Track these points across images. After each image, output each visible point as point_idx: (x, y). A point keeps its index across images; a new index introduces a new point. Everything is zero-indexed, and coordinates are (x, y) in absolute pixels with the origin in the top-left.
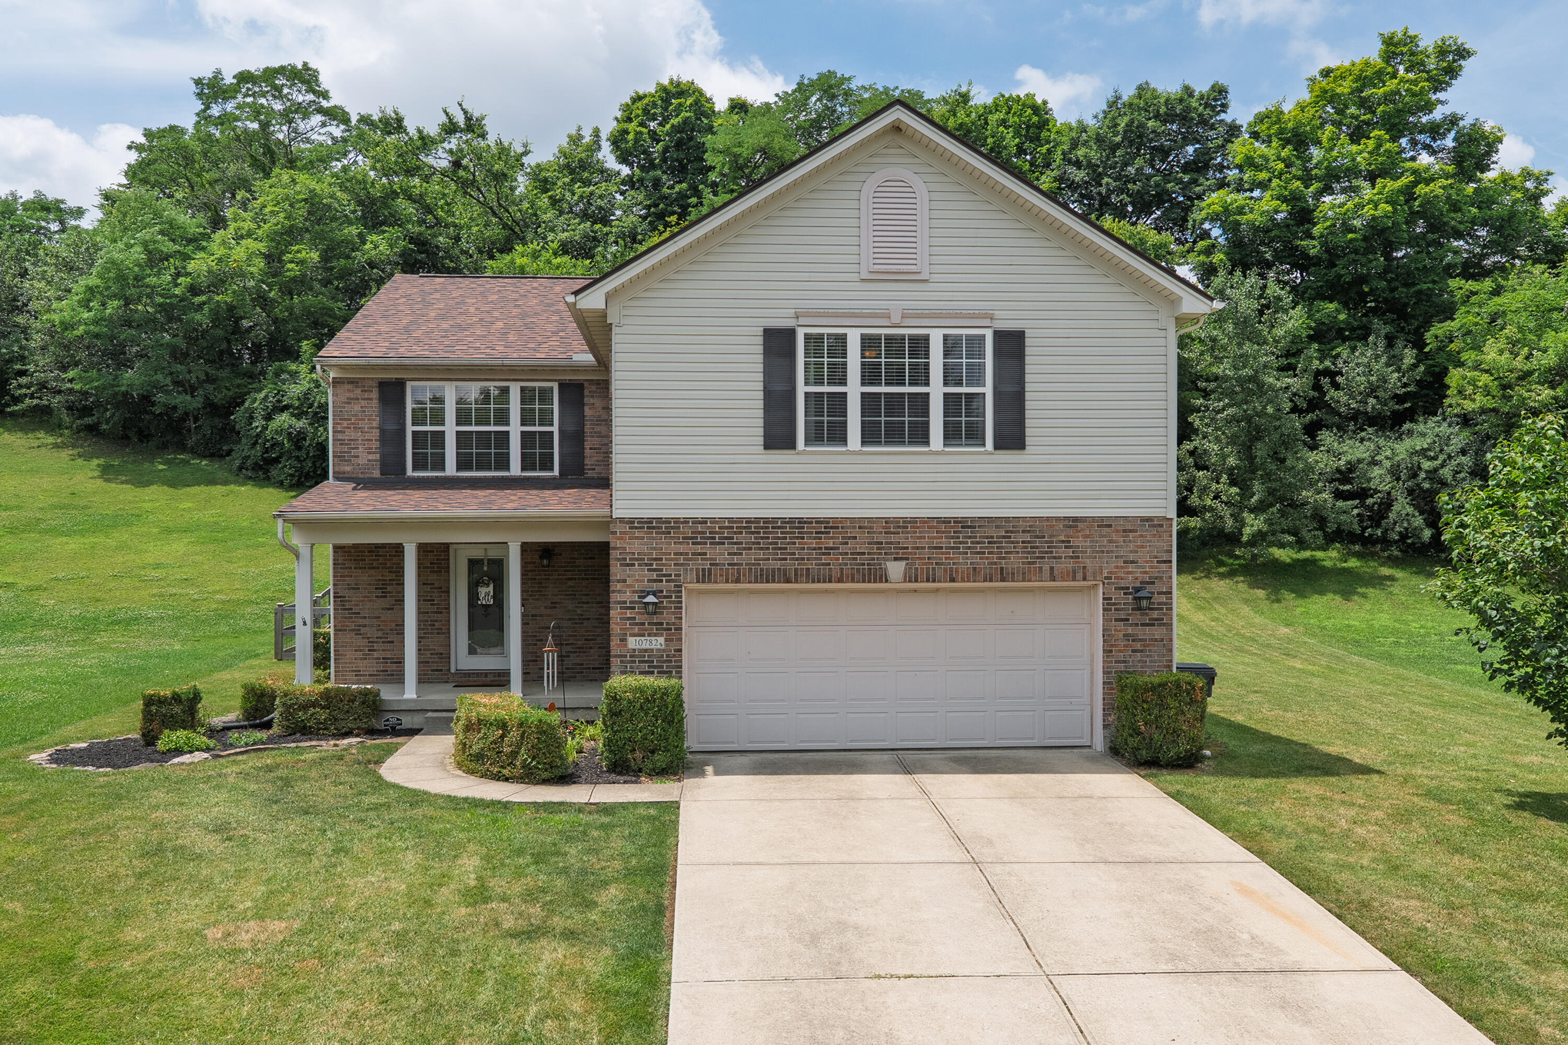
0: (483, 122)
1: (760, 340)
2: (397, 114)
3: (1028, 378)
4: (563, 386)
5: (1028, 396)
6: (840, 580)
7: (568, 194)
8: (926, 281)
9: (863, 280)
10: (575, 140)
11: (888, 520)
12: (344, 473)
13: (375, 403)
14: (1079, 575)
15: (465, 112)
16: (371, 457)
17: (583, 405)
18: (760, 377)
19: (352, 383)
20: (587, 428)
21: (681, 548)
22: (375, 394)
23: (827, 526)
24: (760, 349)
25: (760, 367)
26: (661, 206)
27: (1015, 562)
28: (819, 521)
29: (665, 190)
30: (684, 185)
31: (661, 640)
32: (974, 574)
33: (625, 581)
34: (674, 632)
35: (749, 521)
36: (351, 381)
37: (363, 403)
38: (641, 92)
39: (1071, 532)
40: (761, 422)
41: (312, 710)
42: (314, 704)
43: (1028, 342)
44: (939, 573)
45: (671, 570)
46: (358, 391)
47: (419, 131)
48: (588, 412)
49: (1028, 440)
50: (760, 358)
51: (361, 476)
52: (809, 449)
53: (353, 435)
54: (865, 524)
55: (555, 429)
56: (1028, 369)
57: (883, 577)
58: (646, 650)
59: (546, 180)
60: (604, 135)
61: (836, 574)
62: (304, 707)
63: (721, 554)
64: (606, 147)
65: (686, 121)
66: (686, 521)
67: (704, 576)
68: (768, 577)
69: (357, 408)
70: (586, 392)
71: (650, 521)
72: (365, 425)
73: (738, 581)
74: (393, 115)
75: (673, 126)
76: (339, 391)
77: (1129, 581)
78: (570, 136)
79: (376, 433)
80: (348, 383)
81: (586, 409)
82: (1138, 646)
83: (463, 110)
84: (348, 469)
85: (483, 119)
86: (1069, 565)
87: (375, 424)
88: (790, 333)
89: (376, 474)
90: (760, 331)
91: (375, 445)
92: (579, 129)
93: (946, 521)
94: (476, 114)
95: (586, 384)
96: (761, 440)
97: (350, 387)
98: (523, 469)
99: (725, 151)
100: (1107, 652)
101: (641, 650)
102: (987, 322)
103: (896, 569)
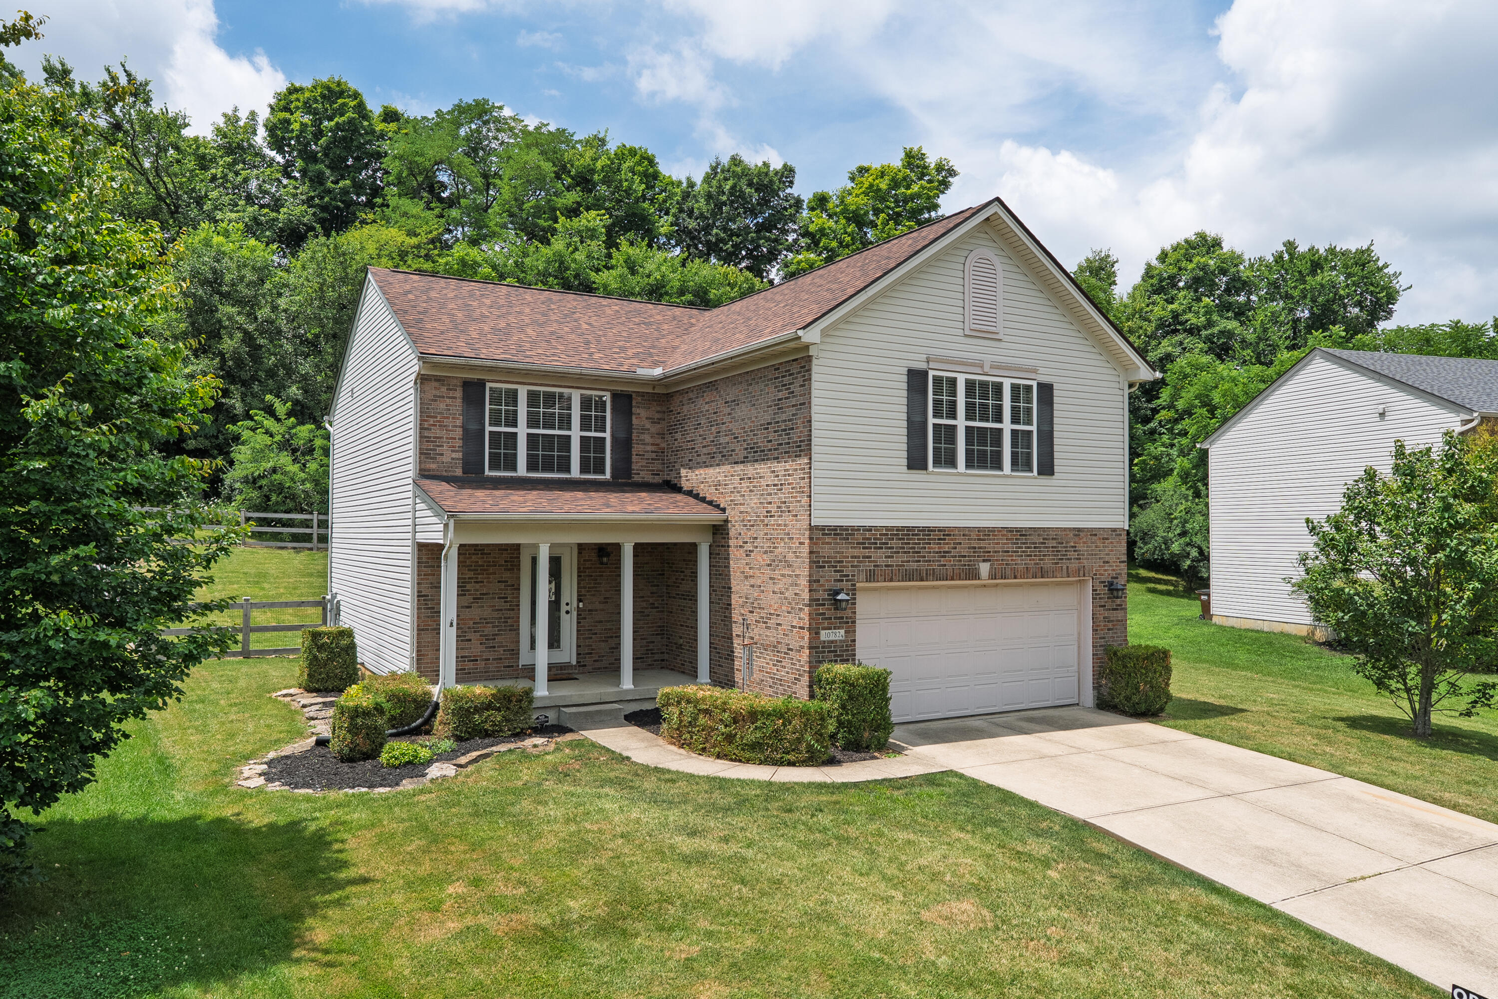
0: (148, 88)
1: (905, 378)
2: (63, 65)
3: (1056, 420)
4: (615, 396)
5: (1056, 434)
6: (952, 579)
7: (231, 176)
8: (1000, 340)
9: (966, 336)
10: (232, 119)
11: (979, 529)
12: (429, 470)
13: (459, 402)
14: (1081, 573)
15: (129, 75)
16: (454, 455)
17: (630, 414)
18: (905, 409)
19: (439, 380)
20: (634, 437)
21: (856, 552)
22: (459, 393)
23: (945, 533)
24: (905, 386)
25: (905, 401)
26: (327, 199)
27: (1048, 563)
28: (940, 530)
29: (329, 185)
30: (348, 182)
31: (842, 632)
32: (1027, 573)
33: (818, 581)
34: (850, 624)
35: (898, 529)
36: (438, 379)
37: (448, 401)
38: (297, 85)
39: (1077, 539)
40: (905, 447)
41: (486, 714)
42: (489, 706)
43: (1056, 393)
44: (1008, 572)
45: (848, 571)
46: (444, 389)
47: (83, 86)
48: (635, 421)
49: (1056, 469)
50: (905, 394)
51: (445, 474)
52: (936, 470)
53: (439, 433)
54: (966, 532)
55: (607, 435)
56: (1056, 413)
57: (975, 575)
58: (832, 642)
59: (203, 157)
60: (261, 120)
61: (950, 573)
62: (477, 710)
63: (880, 556)
64: (262, 132)
65: (351, 121)
66: (858, 528)
67: (871, 577)
68: (909, 576)
69: (442, 406)
70: (634, 404)
71: (835, 528)
72: (448, 422)
73: (891, 580)
74: (59, 66)
75: (337, 123)
76: (427, 388)
77: (1106, 578)
78: (225, 115)
79: (459, 432)
80: (436, 380)
81: (634, 418)
82: (1110, 625)
83: (126, 71)
84: (433, 466)
85: (147, 84)
86: (1074, 565)
87: (459, 423)
88: (925, 374)
89: (459, 472)
90: (905, 370)
91: (459, 443)
92: (236, 110)
93: (1010, 530)
94: (140, 78)
95: (634, 395)
96: (905, 462)
97: (436, 384)
98: (582, 472)
99: (401, 158)
100: (1095, 630)
101: (829, 642)
102: (1033, 376)
103: (984, 568)
